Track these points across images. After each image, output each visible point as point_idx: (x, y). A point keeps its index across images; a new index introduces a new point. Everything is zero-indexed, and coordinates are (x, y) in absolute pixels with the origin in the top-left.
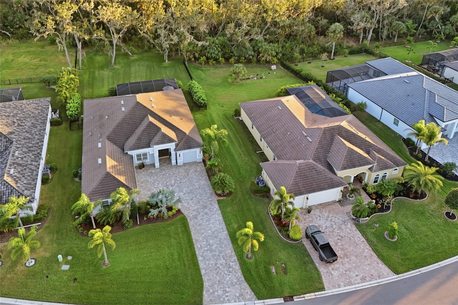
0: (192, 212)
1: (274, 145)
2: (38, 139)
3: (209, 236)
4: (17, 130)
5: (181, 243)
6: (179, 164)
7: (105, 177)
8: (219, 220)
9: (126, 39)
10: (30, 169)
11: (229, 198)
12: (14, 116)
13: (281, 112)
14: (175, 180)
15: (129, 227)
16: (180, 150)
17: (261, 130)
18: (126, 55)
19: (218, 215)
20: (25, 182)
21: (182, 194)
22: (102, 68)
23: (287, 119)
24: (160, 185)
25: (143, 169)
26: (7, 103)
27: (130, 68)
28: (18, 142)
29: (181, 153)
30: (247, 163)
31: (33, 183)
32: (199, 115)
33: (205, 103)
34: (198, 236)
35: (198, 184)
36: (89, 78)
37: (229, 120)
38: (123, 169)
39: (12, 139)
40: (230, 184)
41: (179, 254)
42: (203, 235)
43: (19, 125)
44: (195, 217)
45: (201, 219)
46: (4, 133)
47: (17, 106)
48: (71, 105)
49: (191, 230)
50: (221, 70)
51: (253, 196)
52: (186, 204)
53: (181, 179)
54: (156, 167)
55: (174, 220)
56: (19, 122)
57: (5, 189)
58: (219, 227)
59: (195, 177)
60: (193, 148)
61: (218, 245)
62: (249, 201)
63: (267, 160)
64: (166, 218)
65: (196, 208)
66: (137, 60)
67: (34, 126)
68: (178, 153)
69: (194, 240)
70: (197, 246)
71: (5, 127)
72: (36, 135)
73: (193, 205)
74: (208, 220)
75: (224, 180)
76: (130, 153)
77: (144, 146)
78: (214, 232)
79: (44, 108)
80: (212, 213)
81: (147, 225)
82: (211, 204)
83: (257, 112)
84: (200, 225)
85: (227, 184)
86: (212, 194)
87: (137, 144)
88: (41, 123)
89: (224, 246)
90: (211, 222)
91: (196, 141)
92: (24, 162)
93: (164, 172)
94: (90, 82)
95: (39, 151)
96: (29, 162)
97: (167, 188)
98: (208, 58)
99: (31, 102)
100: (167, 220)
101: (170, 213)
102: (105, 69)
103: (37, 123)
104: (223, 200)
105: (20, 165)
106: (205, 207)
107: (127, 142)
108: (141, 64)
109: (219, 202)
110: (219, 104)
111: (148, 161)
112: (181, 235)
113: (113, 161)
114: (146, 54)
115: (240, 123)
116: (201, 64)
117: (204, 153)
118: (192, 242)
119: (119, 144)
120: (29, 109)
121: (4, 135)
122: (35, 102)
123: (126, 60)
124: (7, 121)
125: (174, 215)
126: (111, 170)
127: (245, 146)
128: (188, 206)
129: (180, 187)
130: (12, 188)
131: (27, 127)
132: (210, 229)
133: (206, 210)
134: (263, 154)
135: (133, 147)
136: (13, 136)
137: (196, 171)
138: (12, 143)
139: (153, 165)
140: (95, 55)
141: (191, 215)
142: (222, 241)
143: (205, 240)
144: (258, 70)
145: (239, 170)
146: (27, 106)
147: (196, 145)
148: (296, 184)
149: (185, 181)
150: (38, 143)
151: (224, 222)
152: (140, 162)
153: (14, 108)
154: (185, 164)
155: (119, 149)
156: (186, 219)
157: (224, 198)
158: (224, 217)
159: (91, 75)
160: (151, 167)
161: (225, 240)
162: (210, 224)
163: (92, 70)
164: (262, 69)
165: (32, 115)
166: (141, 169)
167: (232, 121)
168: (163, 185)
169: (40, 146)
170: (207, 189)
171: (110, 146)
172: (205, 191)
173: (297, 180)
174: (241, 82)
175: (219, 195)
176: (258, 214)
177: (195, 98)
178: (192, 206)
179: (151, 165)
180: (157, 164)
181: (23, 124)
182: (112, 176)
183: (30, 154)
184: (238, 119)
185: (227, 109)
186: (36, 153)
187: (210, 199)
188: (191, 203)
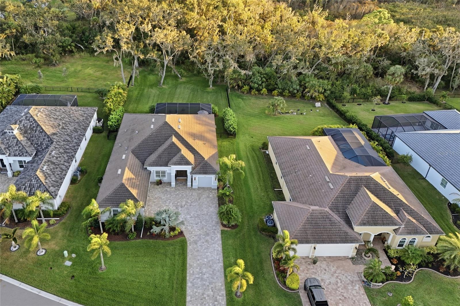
0: (193, 236)
1: (292, 186)
2: (76, 143)
3: (204, 264)
4: (60, 132)
5: (174, 265)
6: (193, 187)
7: (119, 187)
8: (218, 250)
9: (179, 62)
10: (61, 169)
11: (234, 231)
12: (61, 119)
13: (308, 152)
14: (186, 202)
15: (132, 238)
16: (196, 174)
17: (283, 167)
18: (176, 77)
19: (218, 245)
20: (53, 179)
21: (189, 217)
22: (151, 86)
23: (313, 160)
24: (171, 204)
25: (160, 186)
26: (58, 107)
27: (176, 89)
28: (58, 143)
29: (197, 176)
30: (261, 199)
31: (60, 181)
32: (226, 143)
33: (235, 131)
34: (193, 262)
35: (207, 210)
36: (138, 94)
37: (255, 152)
38: (138, 183)
39: (53, 139)
40: (236, 217)
41: (170, 276)
42: (198, 262)
43: (63, 128)
44: (196, 242)
45: (200, 246)
46: (48, 133)
47: (66, 111)
48: (113, 116)
49: (188, 254)
50: (262, 100)
51: (259, 233)
52: (190, 228)
53: (192, 202)
54: (172, 186)
55: (175, 240)
56: (64, 125)
57: (35, 182)
58: (216, 257)
59: (206, 203)
60: (208, 174)
61: (210, 275)
62: (253, 237)
63: (283, 199)
64: (167, 237)
65: (198, 233)
66: (184, 83)
67: (76, 130)
68: (194, 176)
69: (188, 265)
70: (189, 271)
71: (51, 128)
72: (75, 139)
73: (197, 230)
74: (207, 248)
75: (230, 212)
76: (149, 168)
77: (163, 164)
78: (209, 262)
79: (89, 116)
80: (213, 242)
81: (149, 240)
82: (214, 233)
83: (284, 148)
84: (198, 251)
85: (233, 216)
86: (217, 223)
87: (157, 162)
88: (83, 129)
89: (215, 278)
90: (210, 250)
91: (212, 168)
92: (57, 161)
93: (178, 192)
94: (138, 98)
95: (73, 153)
96: (62, 163)
97: (177, 208)
98: (251, 88)
99: (79, 109)
100: (168, 239)
101: (172, 233)
102: (154, 88)
103: (79, 128)
104: (227, 231)
105: (53, 163)
106: (208, 235)
107: (149, 158)
108: (187, 87)
109: (223, 232)
110: (249, 135)
111: (165, 179)
112: (177, 257)
113: (131, 174)
114: (193, 78)
115: (265, 157)
116: (243, 93)
117: (219, 180)
118: (186, 266)
119: (141, 159)
120: (76, 115)
121: (48, 135)
122: (82, 109)
123: (174, 81)
124: (54, 123)
125: (175, 236)
126: (126, 182)
127: (264, 181)
128: (191, 230)
129: (189, 210)
130: (41, 183)
131: (69, 131)
132: (207, 258)
133: (208, 238)
134: (281, 192)
135: (152, 164)
136: (55, 137)
137: (208, 197)
138: (52, 143)
139: (170, 184)
140: (149, 74)
141: (192, 240)
142: (215, 272)
143: (199, 268)
144: (300, 105)
145: (252, 204)
146: (75, 112)
147: (212, 172)
148: (304, 230)
149: (195, 204)
150: (74, 146)
151: (222, 254)
152: (158, 178)
153: (63, 112)
154: (199, 188)
155: (140, 163)
156: (186, 243)
157: (229, 229)
158: (223, 249)
159: (141, 92)
160: (168, 186)
161: (218, 272)
162: (207, 252)
163: (142, 87)
164: (304, 105)
165: (77, 121)
166: (158, 185)
167: (258, 153)
168: (174, 205)
169: (75, 149)
170: (214, 217)
171: (132, 160)
172: (212, 218)
173: (307, 227)
174: (279, 115)
175: (224, 226)
176: (259, 253)
177: (226, 125)
178: (195, 231)
179: (168, 183)
180: (173, 184)
181: (67, 128)
182: (126, 187)
183: (65, 156)
184: (265, 152)
185: (256, 140)
186: (70, 155)
187: (214, 228)
188: (195, 227)
